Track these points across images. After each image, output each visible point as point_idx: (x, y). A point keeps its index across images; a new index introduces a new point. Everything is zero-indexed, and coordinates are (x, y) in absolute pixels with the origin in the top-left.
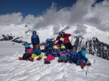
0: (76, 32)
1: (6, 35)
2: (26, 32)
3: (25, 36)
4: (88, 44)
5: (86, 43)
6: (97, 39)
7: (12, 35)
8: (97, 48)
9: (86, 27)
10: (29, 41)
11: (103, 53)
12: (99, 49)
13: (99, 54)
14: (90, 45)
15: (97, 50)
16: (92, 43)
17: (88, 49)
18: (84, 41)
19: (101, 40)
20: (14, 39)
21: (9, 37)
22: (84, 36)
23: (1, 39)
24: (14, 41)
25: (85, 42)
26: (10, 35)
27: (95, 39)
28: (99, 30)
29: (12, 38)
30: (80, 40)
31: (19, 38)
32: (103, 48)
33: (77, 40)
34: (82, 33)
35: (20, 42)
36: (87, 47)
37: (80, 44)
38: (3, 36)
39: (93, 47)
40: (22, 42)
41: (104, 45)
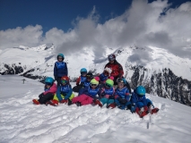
0: (132, 59)
1: (11, 66)
4: (155, 80)
5: (152, 78)
6: (170, 72)
7: (22, 65)
8: (171, 87)
12: (176, 89)
13: (174, 99)
14: (160, 83)
15: (170, 91)
16: (163, 78)
17: (155, 88)
18: (148, 75)
19: (177, 73)
21: (16, 68)
22: (148, 66)
24: (24, 75)
25: (150, 76)
26: (18, 65)
27: (167, 72)
29: (22, 71)
30: (141, 74)
31: (33, 70)
32: (181, 88)
33: (136, 74)
34: (143, 61)
35: (35, 78)
36: (153, 85)
37: (141, 80)
38: (7, 66)
39: (163, 86)
41: (184, 81)
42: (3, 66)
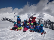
0: (39, 17)
1: (4, 18)
2: (14, 17)
3: (14, 19)
7: (8, 18)
8: (50, 25)
9: (44, 14)
10: (16, 21)
11: (53, 27)
12: (51, 25)
13: (50, 28)
16: (47, 22)
17: (45, 25)
18: (43, 21)
19: (51, 21)
20: (8, 20)
21: (6, 19)
22: (43, 19)
23: (2, 20)
24: (8, 21)
26: (6, 18)
28: (50, 16)
29: (8, 19)
30: (41, 21)
31: (11, 19)
32: (52, 25)
33: (40, 21)
34: (42, 17)
35: (11, 21)
37: (41, 22)
38: (3, 18)
39: (47, 24)
40: (12, 21)
41: (53, 23)
42: (2, 18)
